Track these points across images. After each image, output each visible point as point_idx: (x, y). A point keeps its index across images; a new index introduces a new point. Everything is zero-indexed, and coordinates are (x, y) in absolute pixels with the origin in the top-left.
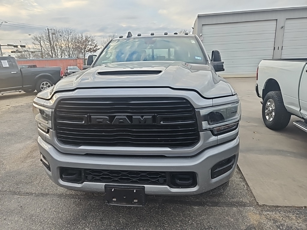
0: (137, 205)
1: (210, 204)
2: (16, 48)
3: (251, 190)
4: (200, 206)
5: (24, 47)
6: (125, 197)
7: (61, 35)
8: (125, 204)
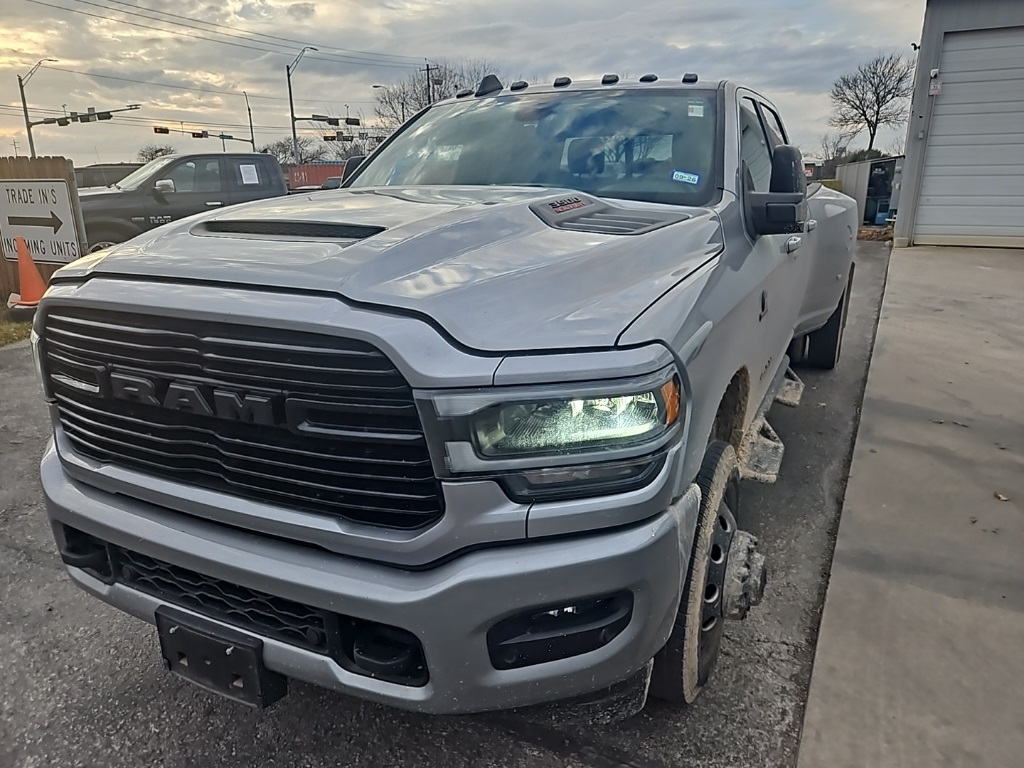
0: (242, 699)
1: (590, 755)
2: (334, 126)
3: (798, 742)
4: (550, 748)
5: (356, 122)
6: (209, 663)
7: (456, 86)
8: (210, 683)
